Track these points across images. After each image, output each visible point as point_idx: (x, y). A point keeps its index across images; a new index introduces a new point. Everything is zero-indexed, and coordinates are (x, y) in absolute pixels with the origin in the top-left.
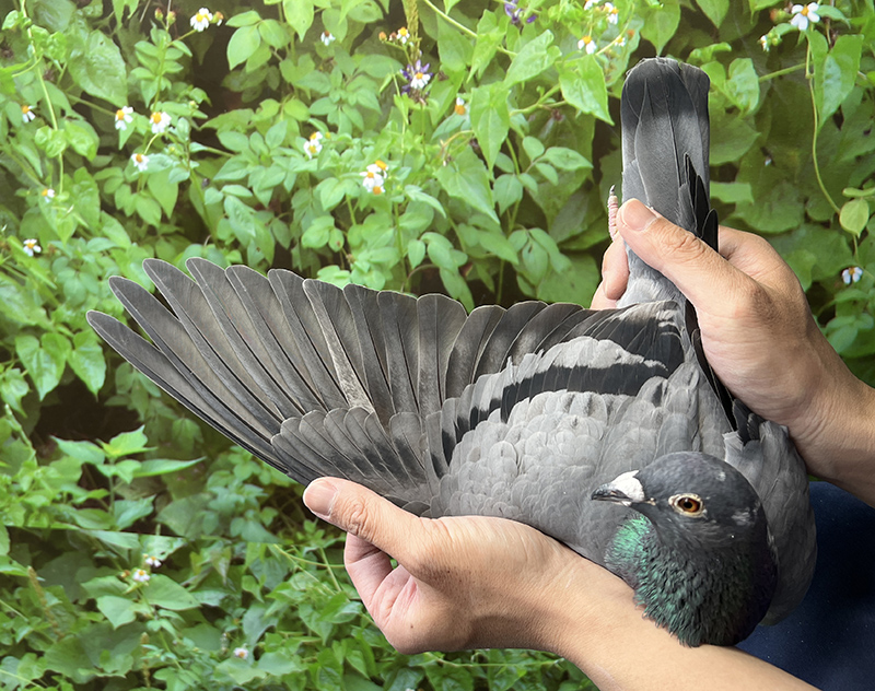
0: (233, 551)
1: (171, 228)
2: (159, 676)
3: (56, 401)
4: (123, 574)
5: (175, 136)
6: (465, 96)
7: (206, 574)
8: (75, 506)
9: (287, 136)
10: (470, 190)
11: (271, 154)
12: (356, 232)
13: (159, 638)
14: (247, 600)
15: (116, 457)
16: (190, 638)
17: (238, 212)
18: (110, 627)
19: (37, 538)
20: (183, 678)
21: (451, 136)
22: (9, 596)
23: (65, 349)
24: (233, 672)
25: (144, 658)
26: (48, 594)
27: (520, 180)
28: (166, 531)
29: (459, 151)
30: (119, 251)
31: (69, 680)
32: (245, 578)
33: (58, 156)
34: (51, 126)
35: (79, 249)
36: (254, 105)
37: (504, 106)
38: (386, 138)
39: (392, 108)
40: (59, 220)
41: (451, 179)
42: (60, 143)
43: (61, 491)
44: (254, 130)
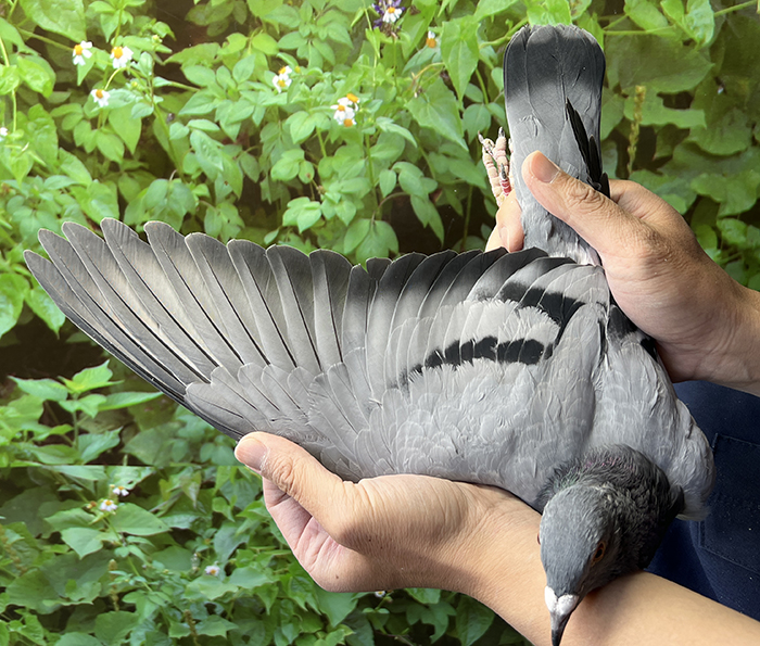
0: (203, 476)
2: (128, 600)
3: (14, 341)
4: (89, 506)
5: (137, 71)
6: (436, 29)
7: (176, 500)
8: (36, 443)
9: (254, 70)
10: (440, 119)
11: (239, 88)
12: (325, 167)
13: (123, 563)
14: (218, 520)
15: (80, 393)
16: (159, 561)
17: (205, 146)
18: (76, 556)
20: (151, 598)
21: (422, 69)
23: (23, 289)
24: (204, 588)
26: (8, 531)
27: (489, 110)
28: (133, 461)
29: (429, 83)
30: (80, 188)
31: (33, 612)
32: (215, 500)
33: (10, 93)
34: (3, 63)
35: (36, 188)
36: (221, 40)
37: (474, 39)
38: (358, 71)
39: (364, 42)
40: (13, 159)
41: (422, 110)
42: (12, 79)
43: (21, 429)
44: (220, 64)
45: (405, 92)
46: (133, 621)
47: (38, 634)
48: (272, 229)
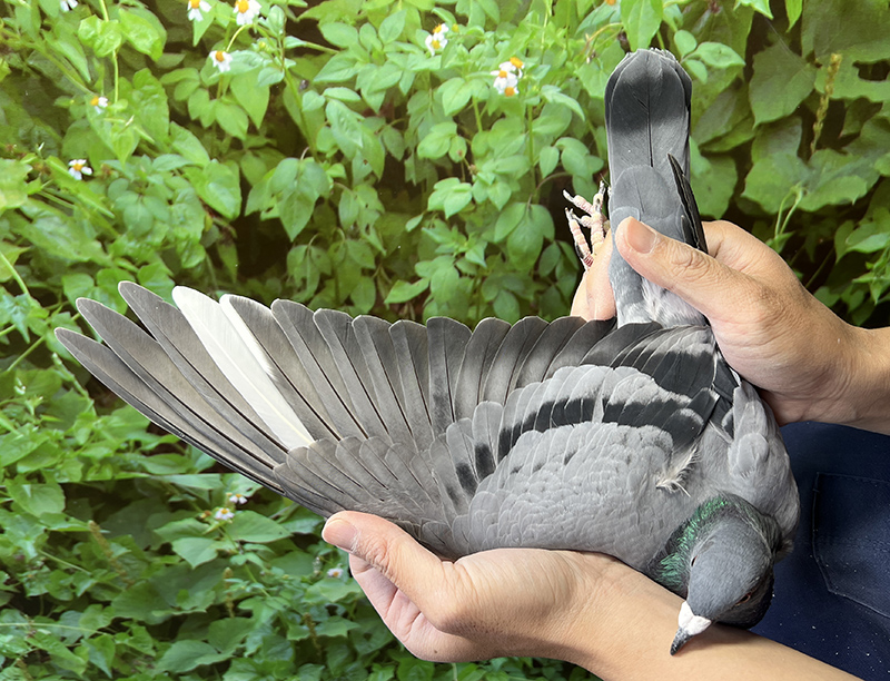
1: (261, 141)
2: (244, 606)
4: (203, 515)
5: (267, 28)
8: (144, 453)
9: (405, 28)
11: (385, 50)
12: (480, 142)
13: (239, 571)
16: (279, 567)
17: (342, 120)
18: (188, 567)
19: (99, 491)
20: (271, 605)
21: (598, 29)
22: (66, 553)
24: (324, 591)
25: (227, 591)
26: (113, 544)
29: (604, 46)
30: (194, 169)
31: (141, 623)
33: (111, 54)
34: (100, 16)
35: (143, 169)
38: (525, 32)
40: (115, 135)
41: (594, 78)
42: (112, 37)
43: (126, 439)
44: (365, 21)
45: (577, 57)
46: (250, 626)
47: (147, 645)
48: (415, 214)
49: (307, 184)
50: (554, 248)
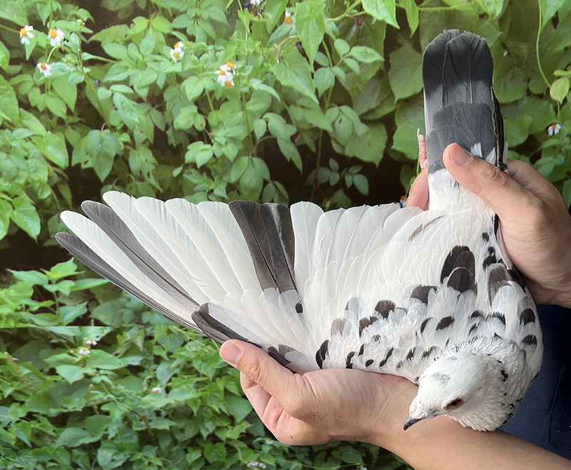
0: (145, 332)
1: (75, 119)
2: (104, 408)
3: (7, 246)
4: (72, 352)
5: (70, 48)
6: (291, 9)
7: (128, 347)
8: (31, 312)
9: (156, 45)
10: (297, 80)
11: (145, 60)
12: (214, 117)
13: (98, 386)
14: (158, 360)
15: (56, 279)
16: (122, 385)
17: (124, 105)
18: (67, 384)
19: (8, 334)
20: (122, 408)
21: (282, 41)
23: (8, 210)
24: (153, 401)
25: (93, 399)
26: (21, 367)
27: (333, 72)
28: (98, 323)
29: (288, 52)
30: (38, 137)
31: (44, 416)
32: (155, 347)
36: (128, 22)
37: (321, 17)
38: (234, 44)
39: (237, 20)
41: (283, 73)
43: (20, 303)
44: (130, 41)
45: (270, 59)
46: (109, 421)
47: (50, 429)
49: (107, 146)
50: (271, 185)
